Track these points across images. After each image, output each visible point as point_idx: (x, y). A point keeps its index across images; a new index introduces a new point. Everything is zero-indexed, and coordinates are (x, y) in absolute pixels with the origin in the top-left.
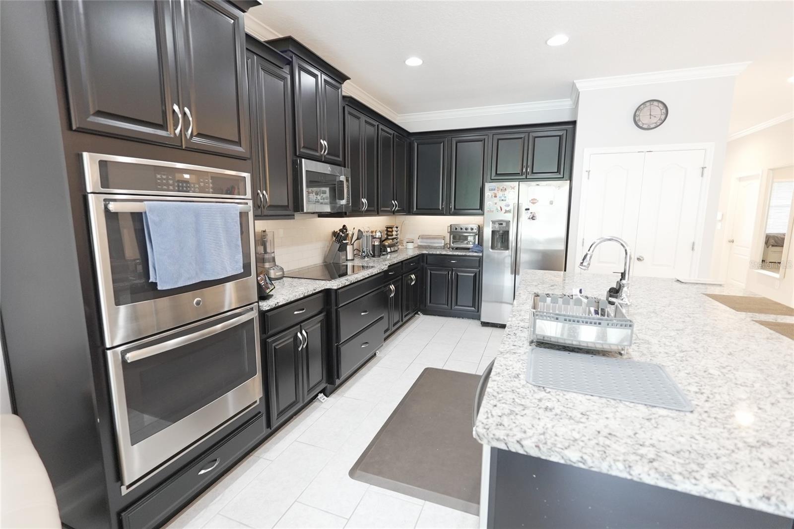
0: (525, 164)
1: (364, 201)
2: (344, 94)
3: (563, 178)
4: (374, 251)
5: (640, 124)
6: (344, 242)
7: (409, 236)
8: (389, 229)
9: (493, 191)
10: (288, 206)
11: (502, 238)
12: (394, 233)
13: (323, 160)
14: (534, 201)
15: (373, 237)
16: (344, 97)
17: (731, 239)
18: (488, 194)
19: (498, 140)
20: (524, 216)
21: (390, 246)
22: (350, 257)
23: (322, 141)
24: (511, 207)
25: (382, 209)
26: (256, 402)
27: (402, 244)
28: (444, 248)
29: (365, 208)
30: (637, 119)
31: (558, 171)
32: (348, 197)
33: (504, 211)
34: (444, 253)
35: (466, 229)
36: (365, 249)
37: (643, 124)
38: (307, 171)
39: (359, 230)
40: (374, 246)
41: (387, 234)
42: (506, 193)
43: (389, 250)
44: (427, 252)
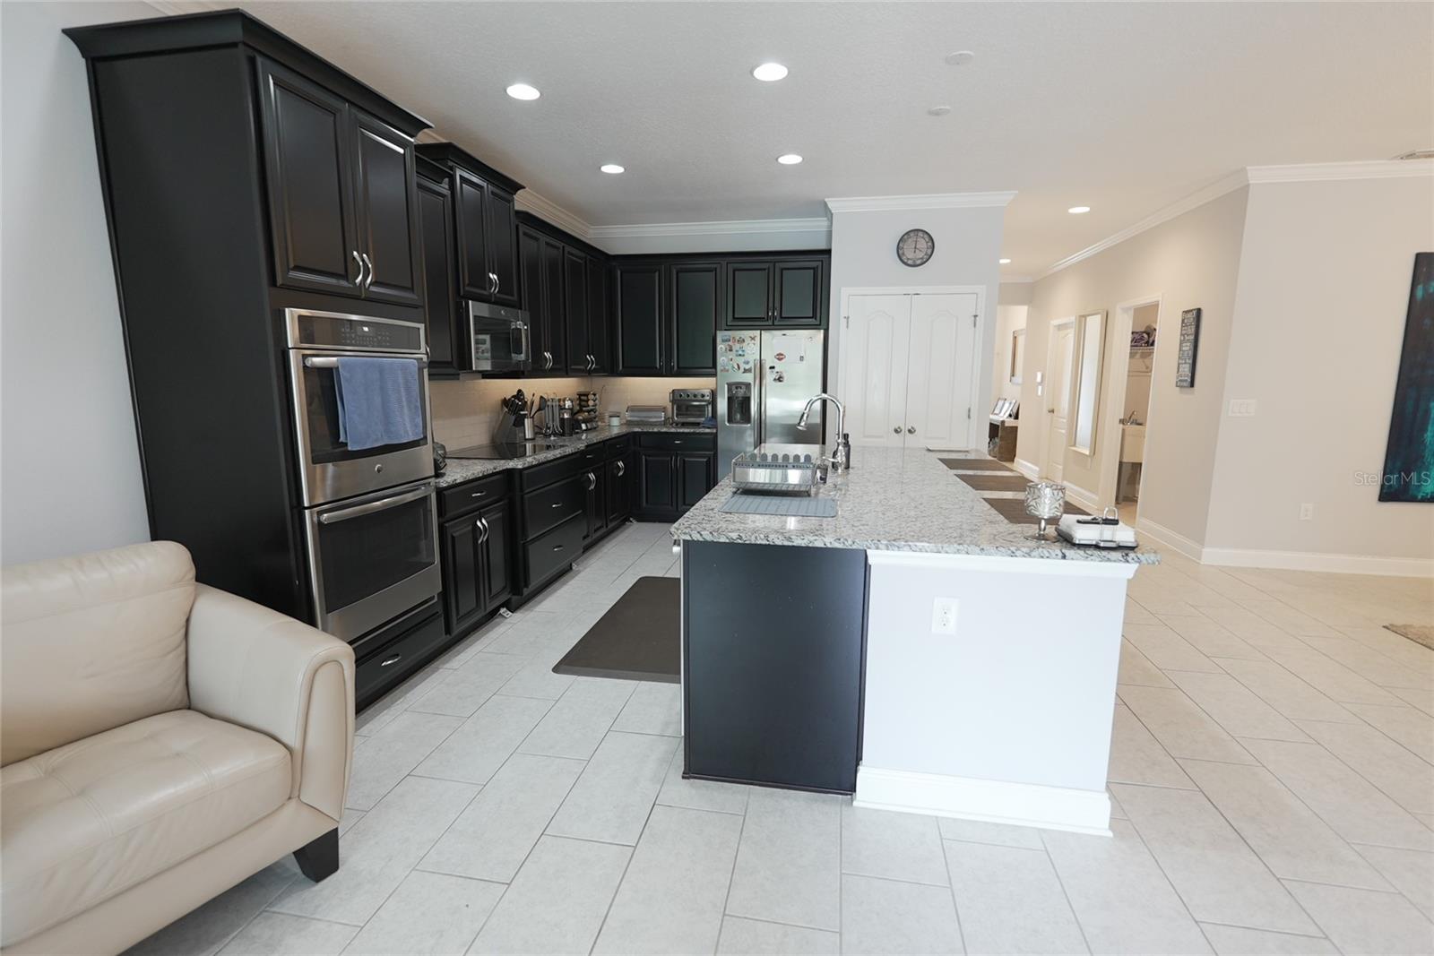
0: (771, 305)
1: (547, 355)
2: (517, 208)
3: (820, 325)
4: (562, 425)
5: (904, 258)
6: (522, 413)
7: (612, 409)
8: (583, 398)
9: (727, 343)
10: (451, 363)
11: (740, 405)
12: (591, 403)
13: (493, 300)
14: (780, 357)
15: (562, 408)
16: (518, 213)
17: (1051, 408)
18: (721, 347)
19: (734, 271)
20: (769, 377)
21: (585, 421)
22: (529, 435)
23: (491, 275)
24: (751, 365)
25: (573, 367)
26: (433, 598)
27: (602, 420)
28: (665, 423)
29: (549, 365)
30: (901, 252)
31: (814, 316)
32: (527, 351)
33: (742, 370)
34: (664, 430)
35: (695, 396)
36: (550, 425)
37: (908, 259)
38: (475, 317)
39: (541, 397)
40: (562, 420)
41: (580, 404)
42: (745, 344)
43: (584, 426)
44: (640, 430)
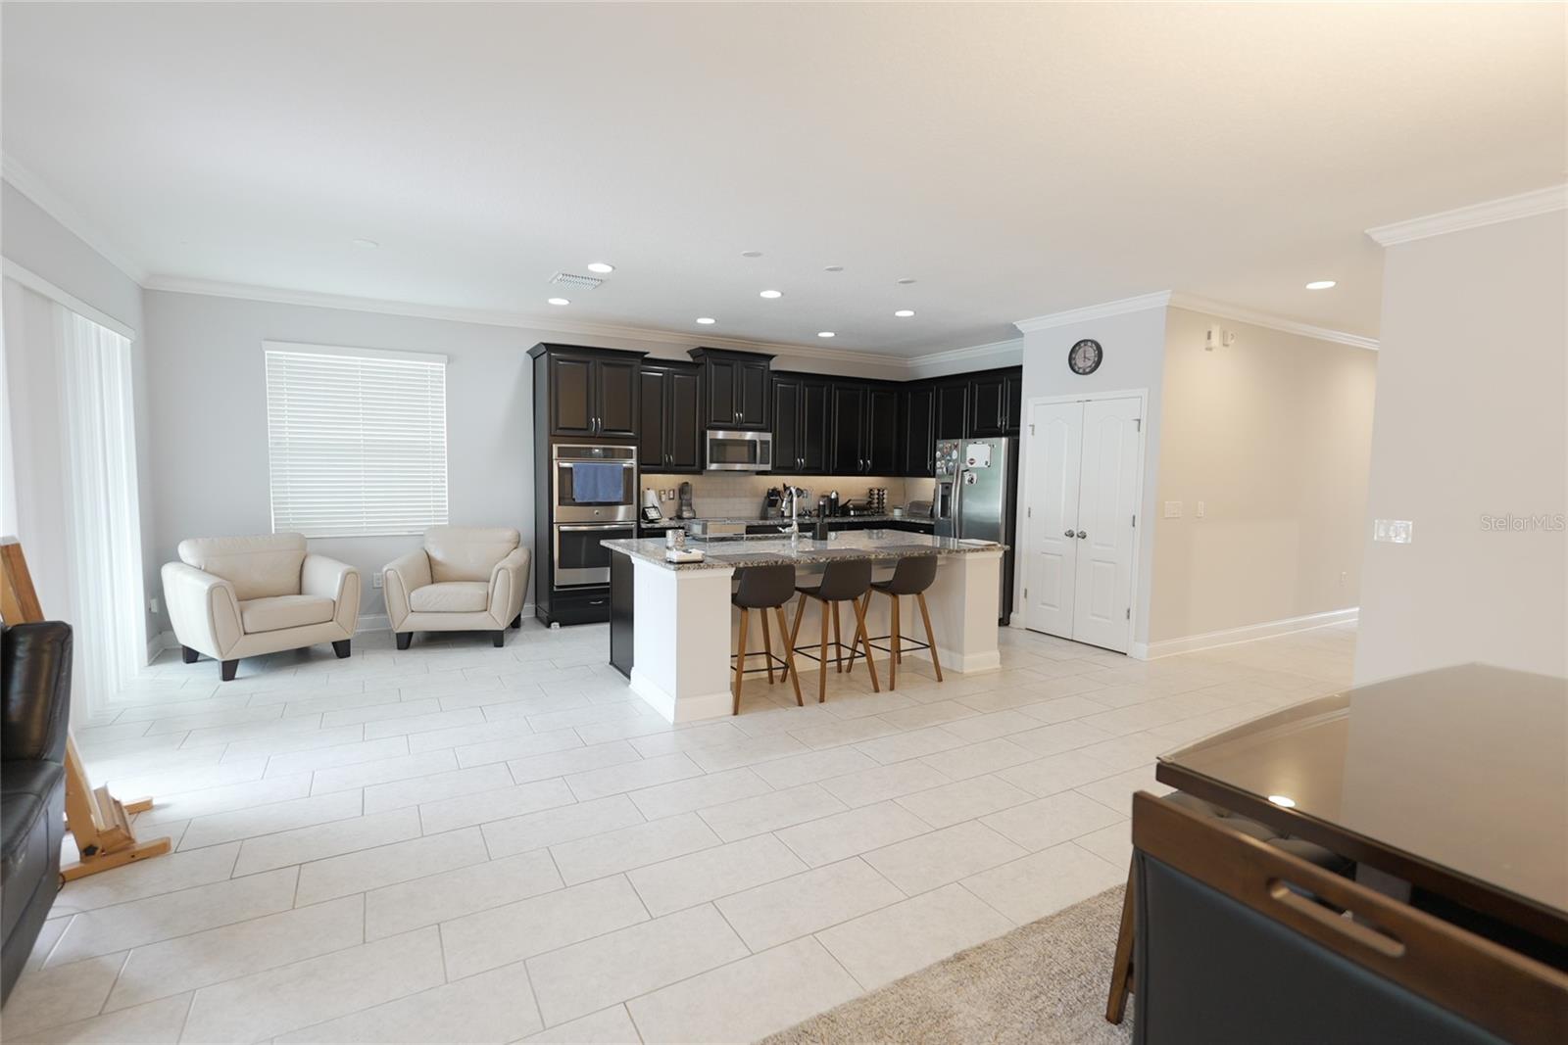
0: (1002, 415)
1: (800, 460)
2: (772, 370)
5: (1076, 368)
8: (876, 492)
9: (942, 450)
10: (694, 465)
12: (876, 496)
13: (739, 428)
14: (972, 461)
16: (775, 373)
18: (938, 453)
20: (964, 479)
23: (736, 414)
30: (1072, 362)
33: (949, 473)
37: (1079, 368)
38: (713, 440)
39: (804, 489)
43: (852, 513)
